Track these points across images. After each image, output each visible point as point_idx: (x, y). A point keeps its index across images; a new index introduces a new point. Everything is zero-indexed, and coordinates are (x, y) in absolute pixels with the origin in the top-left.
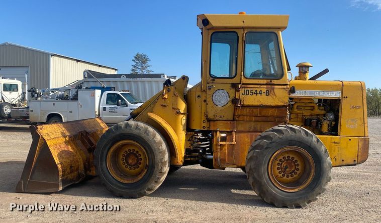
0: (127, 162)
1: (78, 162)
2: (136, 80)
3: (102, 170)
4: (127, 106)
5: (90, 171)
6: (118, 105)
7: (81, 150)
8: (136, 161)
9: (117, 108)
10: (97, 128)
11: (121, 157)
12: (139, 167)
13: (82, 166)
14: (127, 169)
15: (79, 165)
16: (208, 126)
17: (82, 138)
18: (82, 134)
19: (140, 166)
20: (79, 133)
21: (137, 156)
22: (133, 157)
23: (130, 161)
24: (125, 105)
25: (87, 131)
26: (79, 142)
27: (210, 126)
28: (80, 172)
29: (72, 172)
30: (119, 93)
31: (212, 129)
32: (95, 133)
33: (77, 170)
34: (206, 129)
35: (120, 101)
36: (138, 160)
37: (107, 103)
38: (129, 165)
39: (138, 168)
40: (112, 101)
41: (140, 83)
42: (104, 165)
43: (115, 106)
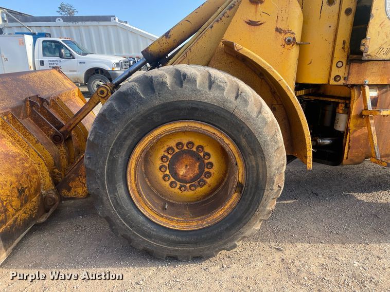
0: (174, 174)
1: (36, 172)
2: (77, 24)
3: (117, 204)
4: (74, 58)
5: (69, 189)
6: (61, 56)
7: (37, 142)
8: (196, 171)
9: (60, 61)
10: (58, 89)
11: (159, 163)
12: (205, 183)
13: (48, 180)
14: (176, 190)
15: (39, 179)
16: (346, 75)
17: (32, 112)
18: (32, 104)
19: (208, 180)
20: (25, 101)
21: (199, 159)
22: (187, 160)
23: (182, 171)
24: (72, 57)
25: (42, 96)
26: (28, 123)
27: (349, 74)
28: (44, 192)
29: (25, 201)
30: (60, 40)
31: (353, 80)
32: (58, 98)
33: (37, 190)
34: (342, 82)
35: (63, 50)
36: (201, 168)
37: (44, 55)
38: (180, 181)
39: (202, 186)
40: (50, 52)
41: (82, 29)
42: (121, 191)
43: (58, 58)
